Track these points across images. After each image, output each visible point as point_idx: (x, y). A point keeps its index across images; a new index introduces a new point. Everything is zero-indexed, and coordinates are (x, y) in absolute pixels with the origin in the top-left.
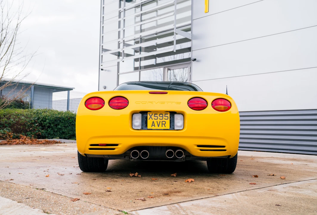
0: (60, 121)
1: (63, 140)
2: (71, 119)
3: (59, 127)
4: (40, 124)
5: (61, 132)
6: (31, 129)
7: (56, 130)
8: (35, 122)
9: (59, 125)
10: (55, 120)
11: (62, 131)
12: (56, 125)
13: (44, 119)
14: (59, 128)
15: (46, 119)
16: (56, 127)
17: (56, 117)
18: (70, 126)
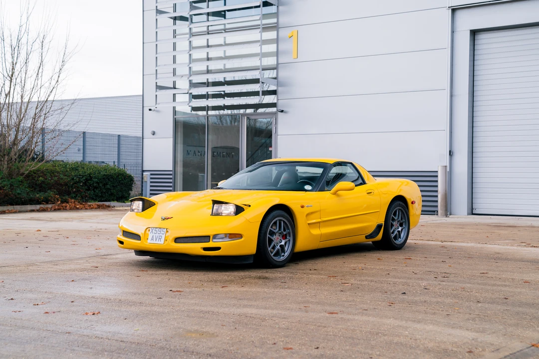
0: (109, 179)
1: (112, 203)
2: (120, 177)
3: (108, 186)
4: (85, 184)
5: (109, 193)
6: (74, 190)
7: (104, 191)
8: (80, 182)
9: (107, 184)
10: (104, 179)
11: (111, 192)
12: (105, 185)
13: (89, 178)
14: (108, 189)
15: (91, 178)
16: (105, 187)
17: (104, 175)
18: (119, 185)
